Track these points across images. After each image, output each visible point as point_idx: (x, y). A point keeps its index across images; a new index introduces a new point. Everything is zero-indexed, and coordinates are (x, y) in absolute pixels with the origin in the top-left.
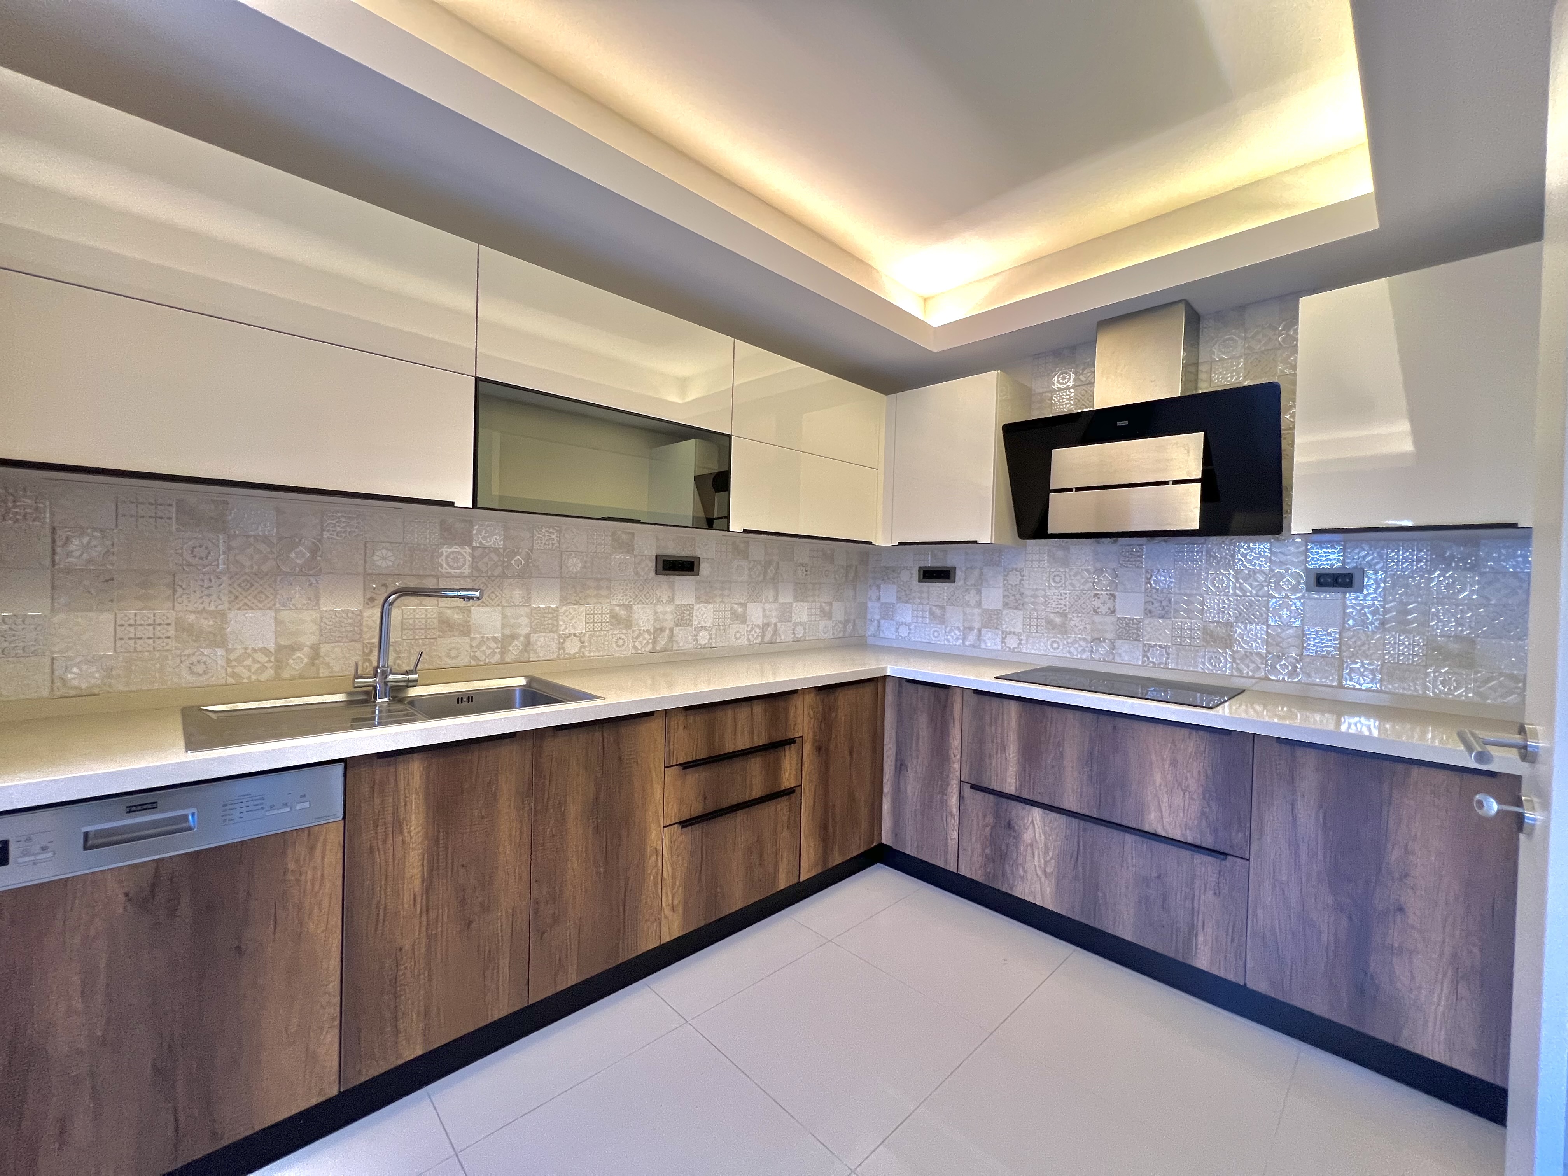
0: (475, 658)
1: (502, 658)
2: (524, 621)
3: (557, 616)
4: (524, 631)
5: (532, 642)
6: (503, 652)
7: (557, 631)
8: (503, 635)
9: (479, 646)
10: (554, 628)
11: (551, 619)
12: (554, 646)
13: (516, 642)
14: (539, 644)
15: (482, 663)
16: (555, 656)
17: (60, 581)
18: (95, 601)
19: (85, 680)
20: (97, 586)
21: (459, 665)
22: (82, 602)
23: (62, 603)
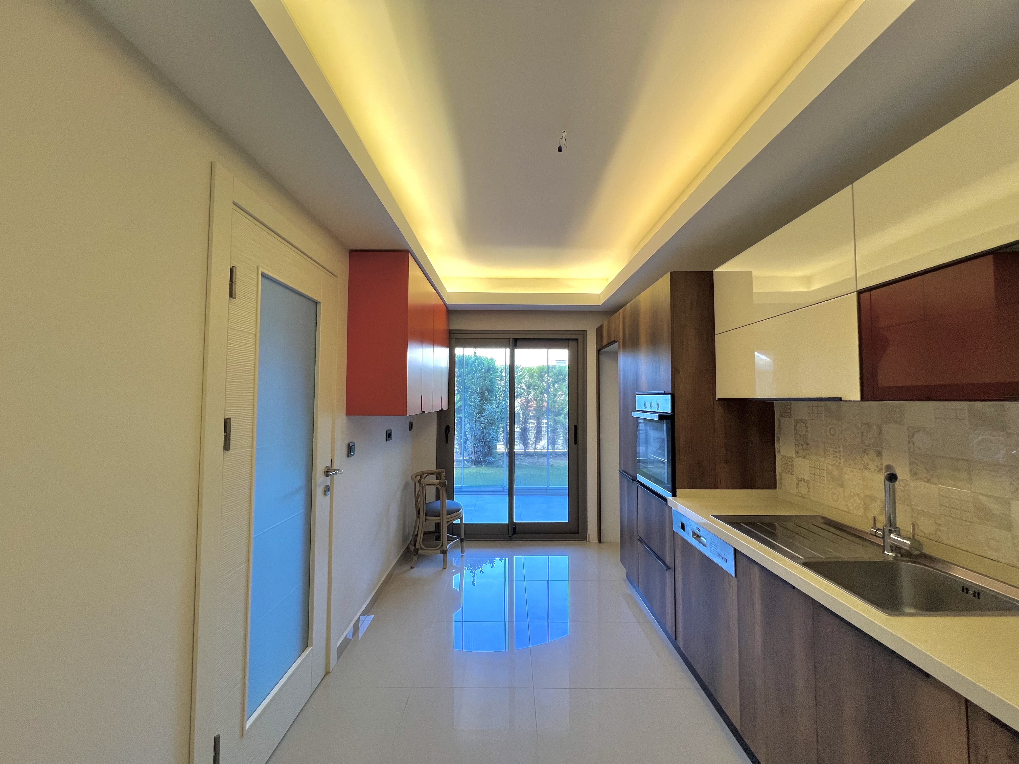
17: (797, 443)
18: (804, 454)
19: (804, 490)
20: (805, 446)
21: (1001, 560)
22: (802, 453)
23: (797, 452)
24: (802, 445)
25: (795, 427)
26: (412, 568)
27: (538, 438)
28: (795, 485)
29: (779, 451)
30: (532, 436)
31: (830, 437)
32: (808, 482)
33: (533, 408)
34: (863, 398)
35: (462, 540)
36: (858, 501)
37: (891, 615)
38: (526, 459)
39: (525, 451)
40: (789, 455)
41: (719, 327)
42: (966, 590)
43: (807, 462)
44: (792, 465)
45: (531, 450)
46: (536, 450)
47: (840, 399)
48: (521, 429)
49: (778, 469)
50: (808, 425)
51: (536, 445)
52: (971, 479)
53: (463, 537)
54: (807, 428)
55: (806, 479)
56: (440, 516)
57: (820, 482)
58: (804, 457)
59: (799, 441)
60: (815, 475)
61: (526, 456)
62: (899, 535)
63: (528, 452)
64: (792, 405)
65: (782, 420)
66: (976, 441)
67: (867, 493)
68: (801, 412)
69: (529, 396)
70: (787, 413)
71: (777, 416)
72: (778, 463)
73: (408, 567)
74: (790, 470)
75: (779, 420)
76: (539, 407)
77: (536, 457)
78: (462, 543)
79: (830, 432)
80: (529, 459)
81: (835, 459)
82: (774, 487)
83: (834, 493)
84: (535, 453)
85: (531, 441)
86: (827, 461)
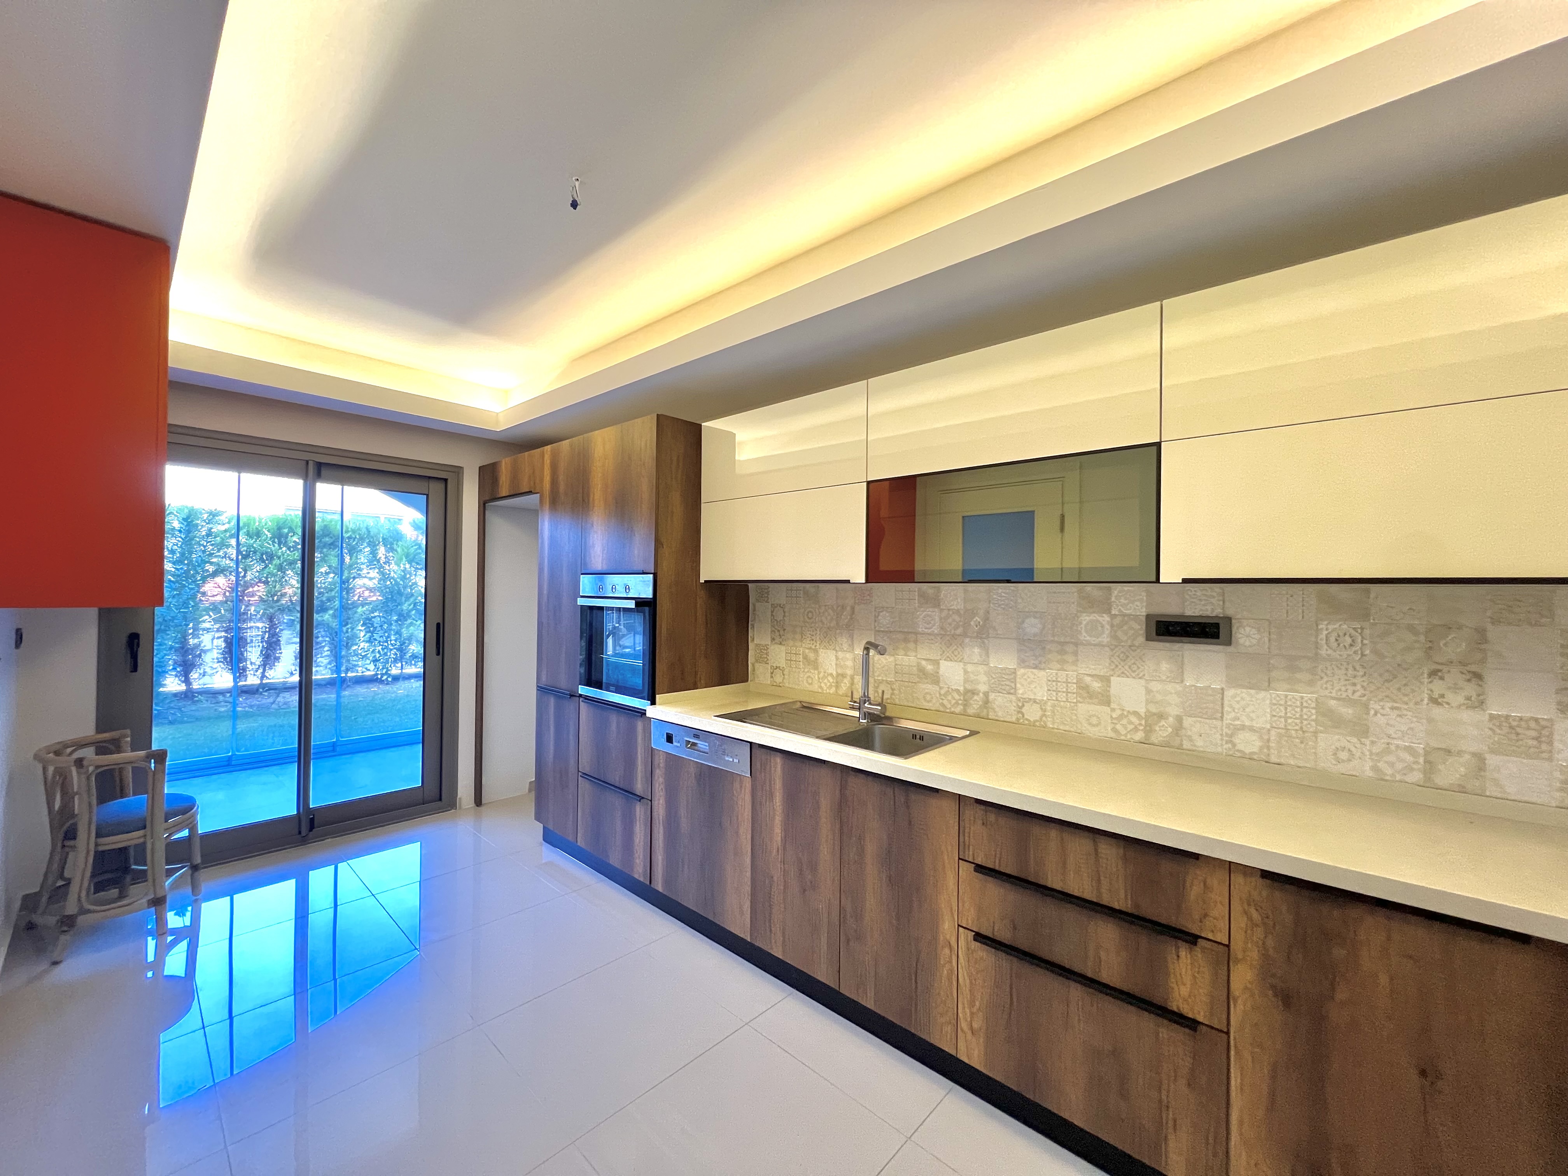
0: (943, 705)
1: (965, 710)
2: (983, 678)
3: (1015, 678)
4: (983, 688)
5: (990, 700)
6: (966, 705)
7: (1015, 694)
8: (965, 688)
9: (946, 695)
10: (1013, 691)
11: (1008, 680)
12: (1013, 708)
13: (976, 697)
14: (997, 703)
15: (948, 710)
16: (1014, 719)
17: (773, 629)
18: (781, 640)
19: (778, 679)
20: (782, 632)
21: (932, 708)
22: (778, 640)
23: (773, 639)
24: (779, 631)
25: (772, 612)
26: (56, 963)
27: (270, 656)
28: (770, 674)
29: (753, 640)
30: (254, 654)
31: (808, 620)
32: (783, 670)
33: (256, 598)
34: (868, 580)
35: (195, 868)
36: (831, 680)
37: (906, 759)
38: (241, 699)
39: (236, 685)
40: (763, 643)
41: (706, 494)
42: (914, 736)
43: (783, 648)
44: (767, 654)
45: (252, 680)
46: (264, 682)
47: (848, 582)
48: (225, 641)
49: (751, 660)
50: (786, 610)
51: (264, 670)
52: (916, 648)
53: (198, 860)
54: (784, 612)
55: (782, 666)
56: (144, 827)
57: (796, 667)
58: (781, 644)
59: (776, 627)
60: (791, 660)
61: (239, 695)
62: (870, 704)
63: (244, 686)
64: (770, 589)
65: (758, 605)
66: (921, 617)
67: (840, 671)
68: (779, 596)
69: (249, 573)
70: (763, 596)
71: (752, 600)
72: (751, 653)
73: (44, 966)
74: (763, 659)
75: (754, 605)
76: (273, 596)
77: (266, 694)
78: (196, 874)
79: (807, 615)
80: (246, 699)
81: (812, 642)
82: (745, 679)
83: (809, 677)
84: (262, 686)
85: (251, 663)
86: (804, 645)
